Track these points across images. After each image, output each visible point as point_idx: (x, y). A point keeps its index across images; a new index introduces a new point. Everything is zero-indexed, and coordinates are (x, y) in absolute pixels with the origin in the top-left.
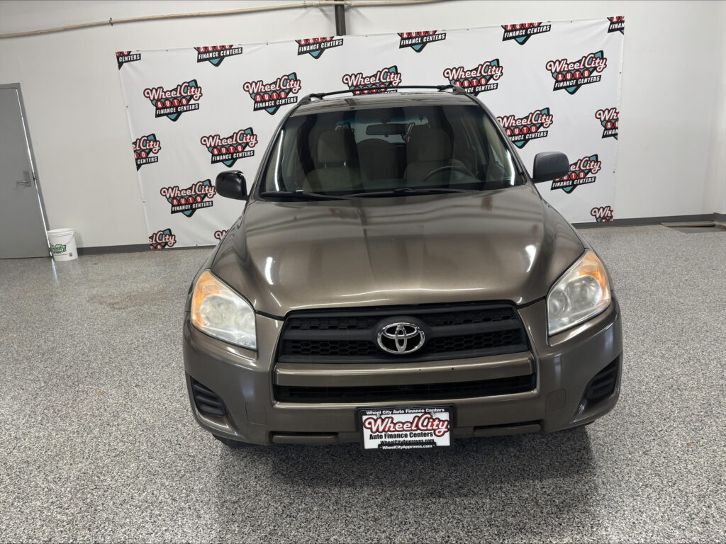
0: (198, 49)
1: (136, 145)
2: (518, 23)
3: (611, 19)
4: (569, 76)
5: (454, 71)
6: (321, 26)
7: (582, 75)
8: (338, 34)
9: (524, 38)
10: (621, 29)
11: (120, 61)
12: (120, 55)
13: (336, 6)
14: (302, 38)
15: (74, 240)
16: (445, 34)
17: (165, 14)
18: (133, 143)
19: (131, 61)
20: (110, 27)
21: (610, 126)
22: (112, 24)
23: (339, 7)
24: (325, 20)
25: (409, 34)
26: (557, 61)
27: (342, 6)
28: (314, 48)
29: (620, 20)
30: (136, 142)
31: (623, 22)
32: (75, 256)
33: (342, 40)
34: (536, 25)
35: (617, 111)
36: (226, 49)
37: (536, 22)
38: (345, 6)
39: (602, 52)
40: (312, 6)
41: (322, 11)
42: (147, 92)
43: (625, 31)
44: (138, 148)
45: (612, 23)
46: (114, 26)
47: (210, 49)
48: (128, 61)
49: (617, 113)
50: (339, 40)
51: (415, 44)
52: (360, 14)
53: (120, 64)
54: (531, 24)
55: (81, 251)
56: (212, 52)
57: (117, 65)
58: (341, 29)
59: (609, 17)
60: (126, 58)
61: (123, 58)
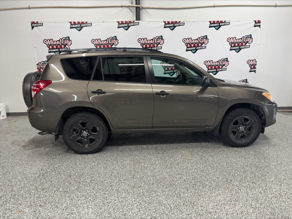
0: (71, 23)
1: (38, 65)
2: (216, 20)
3: (255, 21)
4: (236, 45)
5: (187, 39)
6: (129, 16)
7: (242, 44)
8: (137, 20)
9: (218, 27)
10: (259, 26)
11: (33, 26)
12: (33, 23)
13: (136, 7)
14: (120, 21)
15: (5, 109)
16: (184, 23)
17: (56, 6)
18: (37, 64)
19: (38, 26)
20: (28, 10)
21: (253, 67)
22: (29, 8)
23: (138, 8)
24: (131, 13)
25: (168, 22)
26: (232, 38)
27: (139, 7)
28: (126, 25)
29: (259, 22)
30: (38, 64)
31: (260, 23)
32: (5, 117)
33: (139, 22)
34: (223, 22)
35: (256, 61)
36: (84, 24)
37: (223, 21)
38: (140, 7)
39: (251, 35)
40: (125, 7)
41: (130, 9)
42: (45, 41)
43: (261, 27)
44: (39, 67)
45: (256, 23)
46: (31, 10)
47: (77, 23)
48: (37, 26)
49: (256, 62)
50: (137, 23)
51: (171, 27)
52: (146, 11)
53: (33, 28)
54: (222, 21)
55: (8, 114)
56: (77, 24)
57: (31, 28)
58: (138, 18)
59: (255, 20)
60: (36, 25)
61: (34, 25)
